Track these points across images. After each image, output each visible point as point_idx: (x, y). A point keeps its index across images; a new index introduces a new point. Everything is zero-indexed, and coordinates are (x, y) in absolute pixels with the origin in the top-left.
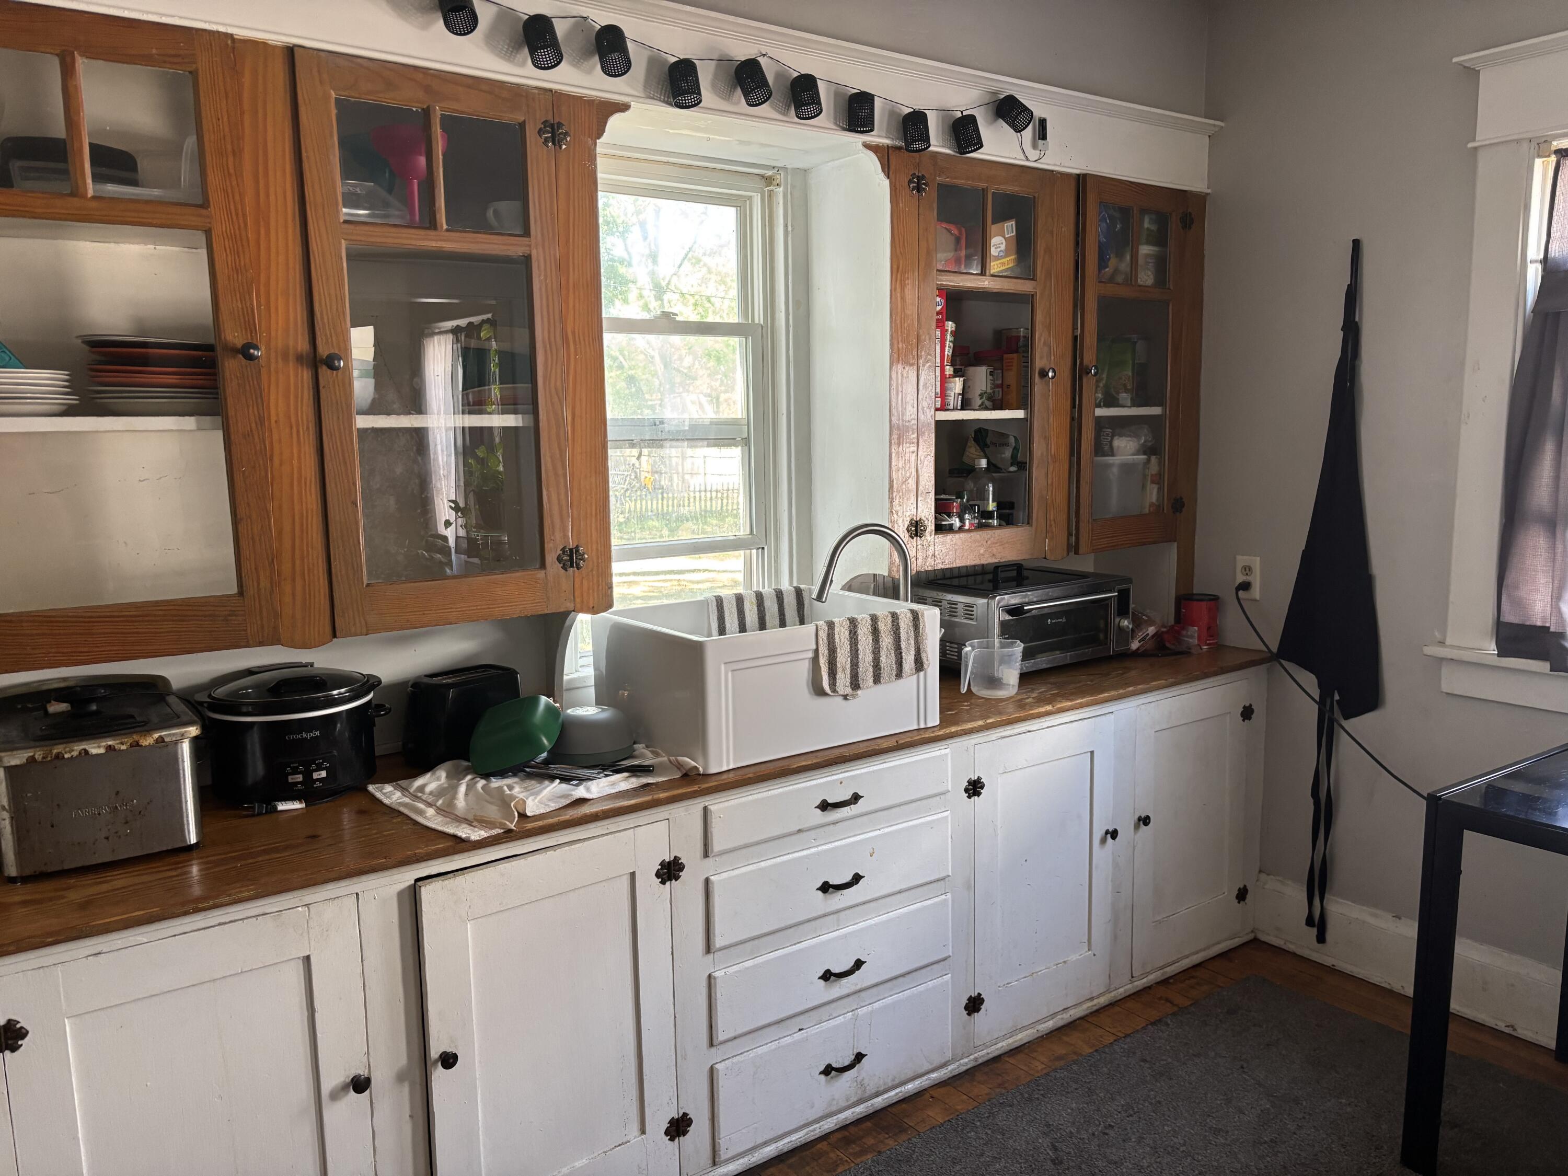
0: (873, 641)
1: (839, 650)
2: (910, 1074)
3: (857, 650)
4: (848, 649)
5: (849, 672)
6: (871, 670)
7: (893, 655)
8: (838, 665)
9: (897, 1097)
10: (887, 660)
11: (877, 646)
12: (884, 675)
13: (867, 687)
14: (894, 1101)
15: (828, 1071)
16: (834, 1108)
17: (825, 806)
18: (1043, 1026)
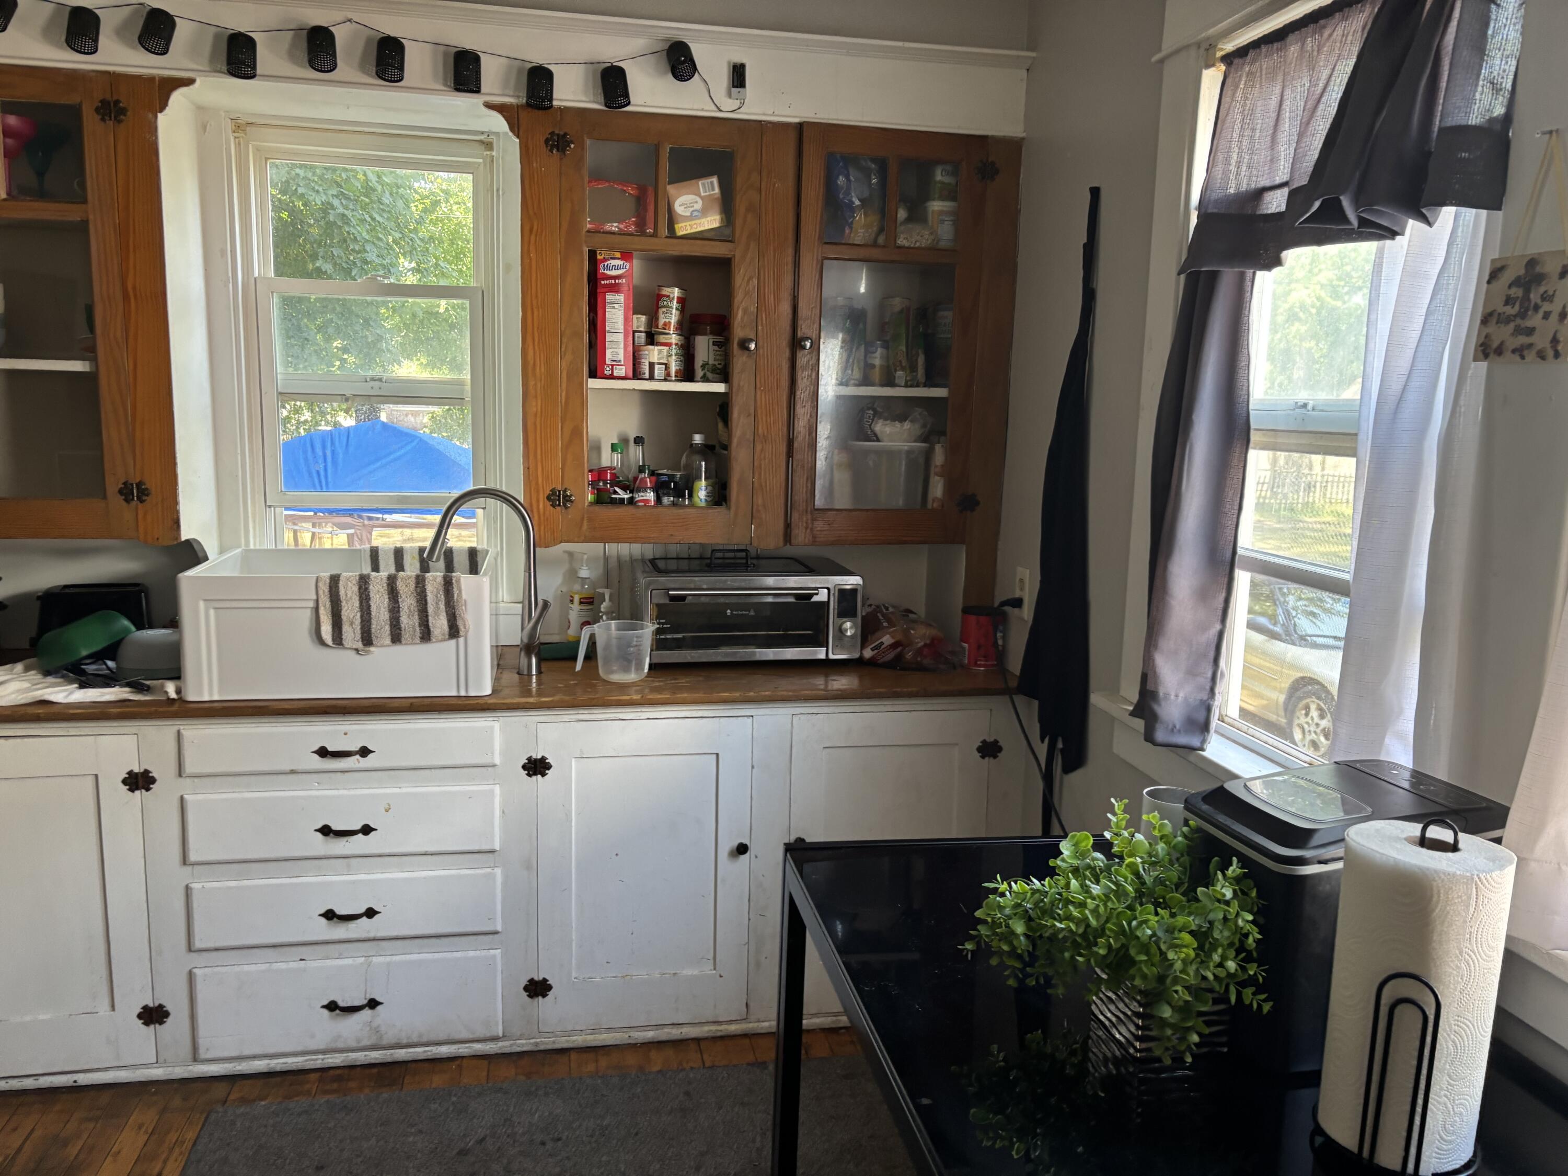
0: (390, 600)
1: (344, 604)
2: (442, 1037)
3: (369, 607)
4: (357, 604)
5: (359, 627)
6: (387, 628)
7: (417, 617)
8: (344, 618)
9: (425, 1054)
10: (409, 620)
11: (397, 605)
12: (406, 636)
13: (382, 646)
14: (420, 1058)
15: (332, 1006)
16: (340, 1045)
17: (323, 752)
18: (639, 1033)
